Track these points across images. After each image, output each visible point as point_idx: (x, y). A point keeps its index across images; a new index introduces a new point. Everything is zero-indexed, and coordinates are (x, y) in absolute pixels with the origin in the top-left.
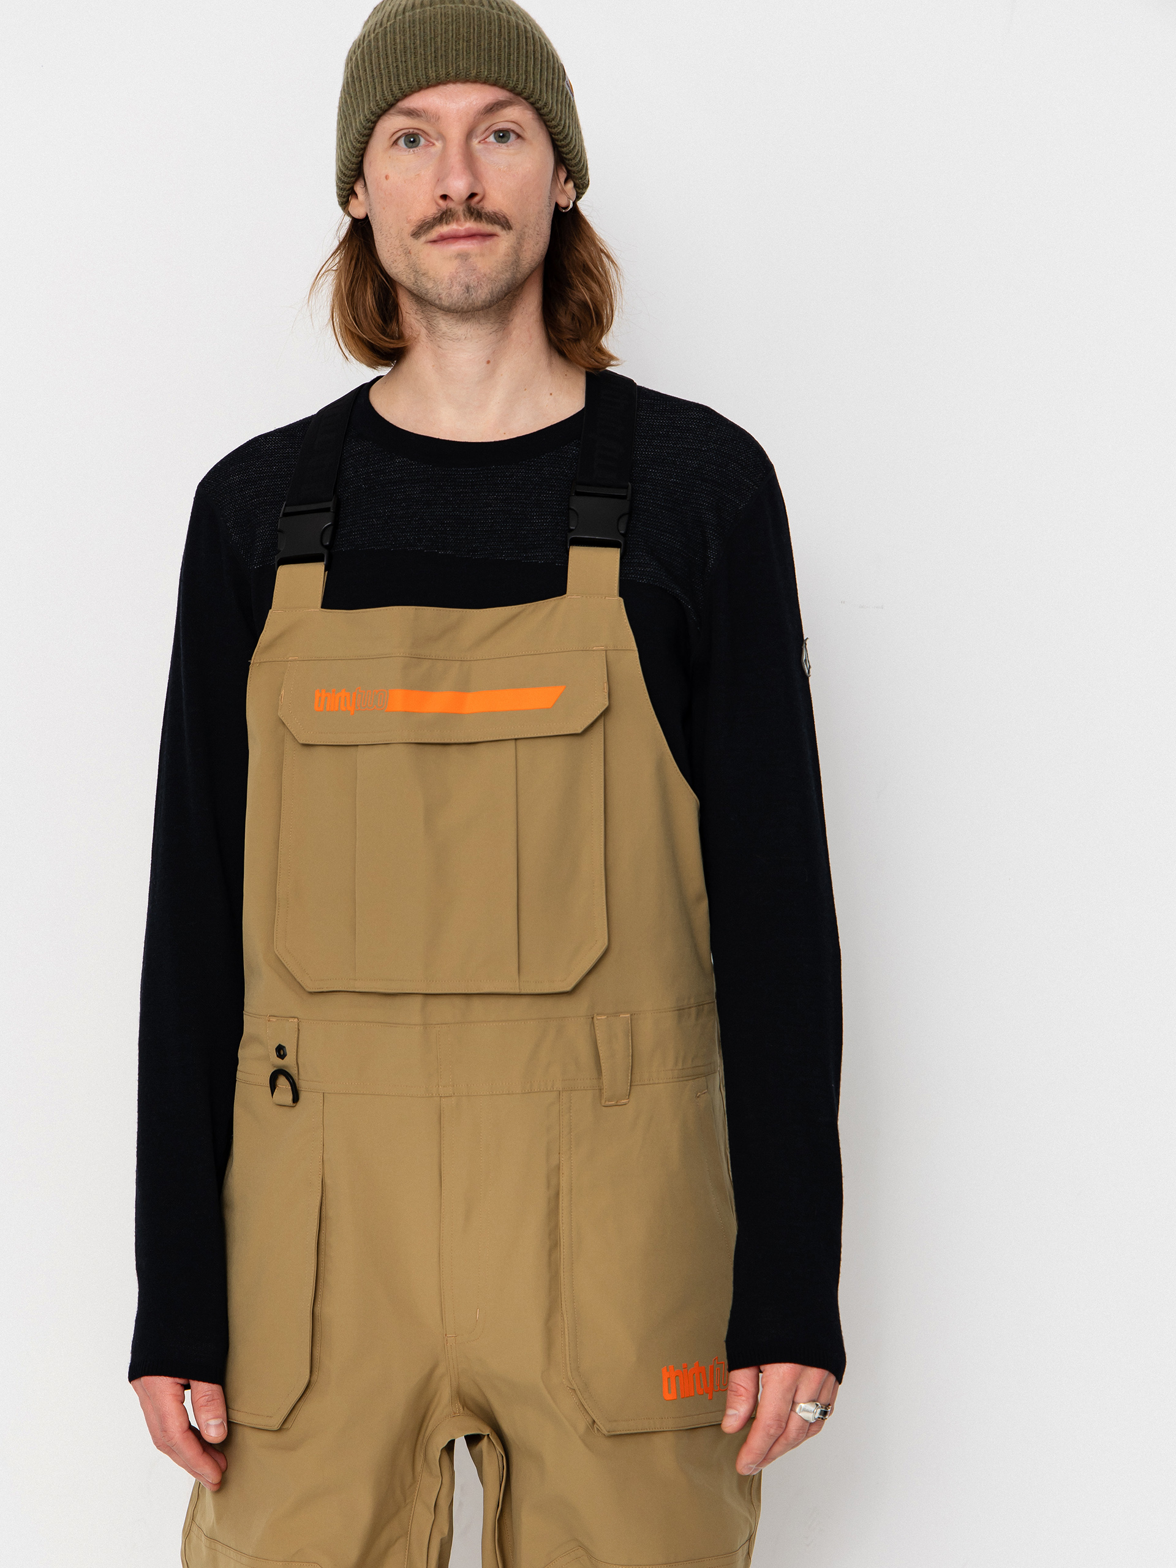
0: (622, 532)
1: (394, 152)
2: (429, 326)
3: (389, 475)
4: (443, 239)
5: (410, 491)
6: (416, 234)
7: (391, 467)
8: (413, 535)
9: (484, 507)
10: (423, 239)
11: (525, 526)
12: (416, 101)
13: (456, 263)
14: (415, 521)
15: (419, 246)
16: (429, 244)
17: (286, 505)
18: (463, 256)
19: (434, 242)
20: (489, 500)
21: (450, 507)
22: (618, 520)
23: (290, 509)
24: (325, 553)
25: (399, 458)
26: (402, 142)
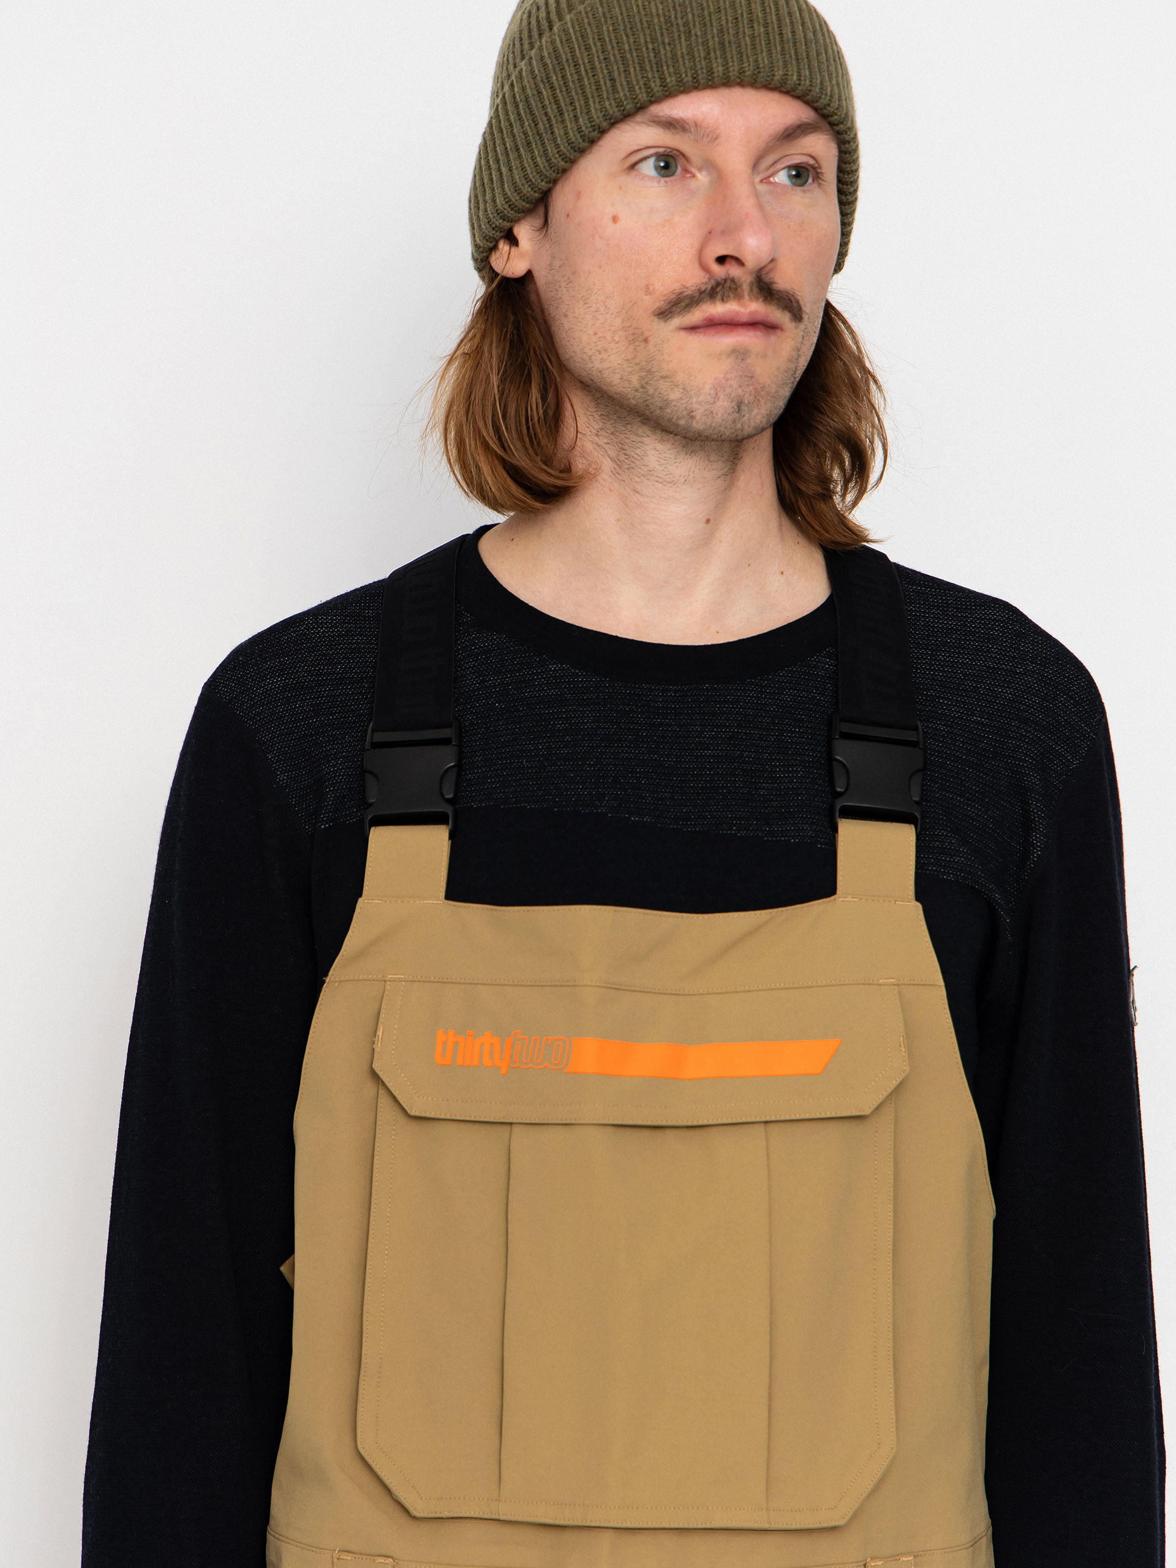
0: (916, 799)
1: (630, 182)
2: (622, 457)
3: (539, 690)
4: (713, 325)
5: (577, 718)
6: (664, 313)
7: (542, 678)
8: (587, 788)
9: (697, 749)
10: (677, 321)
11: (764, 782)
12: (683, 107)
13: (726, 364)
14: (590, 765)
15: (668, 333)
16: (683, 333)
17: (373, 731)
18: (740, 354)
19: (693, 329)
20: (703, 738)
21: (643, 747)
22: (910, 779)
23: (380, 737)
24: (449, 810)
25: (554, 663)
26: (648, 168)
